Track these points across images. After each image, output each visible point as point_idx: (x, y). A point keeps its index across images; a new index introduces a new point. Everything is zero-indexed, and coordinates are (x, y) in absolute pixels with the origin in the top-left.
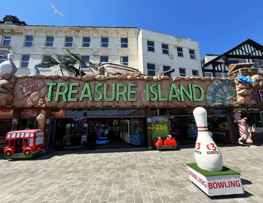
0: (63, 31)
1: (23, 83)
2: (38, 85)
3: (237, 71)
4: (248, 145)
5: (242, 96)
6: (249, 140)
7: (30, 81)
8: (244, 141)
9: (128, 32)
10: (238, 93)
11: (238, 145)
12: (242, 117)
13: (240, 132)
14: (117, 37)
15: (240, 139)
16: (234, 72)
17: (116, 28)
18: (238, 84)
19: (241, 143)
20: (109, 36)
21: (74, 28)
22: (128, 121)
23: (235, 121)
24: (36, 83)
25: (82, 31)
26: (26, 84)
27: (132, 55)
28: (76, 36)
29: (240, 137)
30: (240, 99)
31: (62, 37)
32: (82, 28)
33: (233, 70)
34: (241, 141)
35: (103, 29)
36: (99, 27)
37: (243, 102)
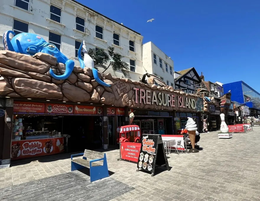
0: (75, 7)
1: (117, 85)
2: (127, 88)
3: (202, 93)
4: (206, 132)
5: (206, 108)
6: (207, 130)
7: (121, 84)
8: (205, 130)
9: (136, 36)
10: (204, 105)
11: (203, 132)
12: (205, 118)
13: (204, 126)
14: (127, 37)
15: (203, 129)
16: (200, 93)
17: (123, 26)
18: (205, 101)
19: (204, 131)
20: (121, 34)
21: (89, 11)
22: (153, 120)
23: (202, 120)
24: (125, 86)
25: (97, 18)
26: (119, 86)
27: (138, 61)
28: (89, 21)
29: (203, 128)
30: (205, 109)
31: (73, 15)
32: (98, 15)
33: (200, 92)
34: (204, 130)
35: (117, 25)
36: (114, 21)
37: (206, 111)
